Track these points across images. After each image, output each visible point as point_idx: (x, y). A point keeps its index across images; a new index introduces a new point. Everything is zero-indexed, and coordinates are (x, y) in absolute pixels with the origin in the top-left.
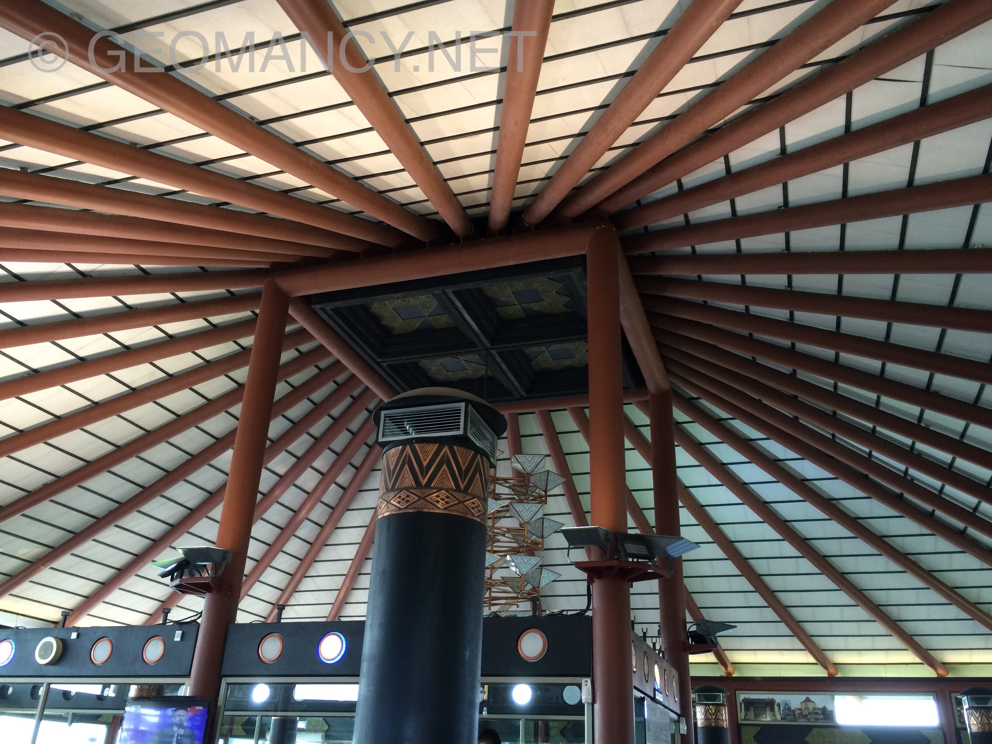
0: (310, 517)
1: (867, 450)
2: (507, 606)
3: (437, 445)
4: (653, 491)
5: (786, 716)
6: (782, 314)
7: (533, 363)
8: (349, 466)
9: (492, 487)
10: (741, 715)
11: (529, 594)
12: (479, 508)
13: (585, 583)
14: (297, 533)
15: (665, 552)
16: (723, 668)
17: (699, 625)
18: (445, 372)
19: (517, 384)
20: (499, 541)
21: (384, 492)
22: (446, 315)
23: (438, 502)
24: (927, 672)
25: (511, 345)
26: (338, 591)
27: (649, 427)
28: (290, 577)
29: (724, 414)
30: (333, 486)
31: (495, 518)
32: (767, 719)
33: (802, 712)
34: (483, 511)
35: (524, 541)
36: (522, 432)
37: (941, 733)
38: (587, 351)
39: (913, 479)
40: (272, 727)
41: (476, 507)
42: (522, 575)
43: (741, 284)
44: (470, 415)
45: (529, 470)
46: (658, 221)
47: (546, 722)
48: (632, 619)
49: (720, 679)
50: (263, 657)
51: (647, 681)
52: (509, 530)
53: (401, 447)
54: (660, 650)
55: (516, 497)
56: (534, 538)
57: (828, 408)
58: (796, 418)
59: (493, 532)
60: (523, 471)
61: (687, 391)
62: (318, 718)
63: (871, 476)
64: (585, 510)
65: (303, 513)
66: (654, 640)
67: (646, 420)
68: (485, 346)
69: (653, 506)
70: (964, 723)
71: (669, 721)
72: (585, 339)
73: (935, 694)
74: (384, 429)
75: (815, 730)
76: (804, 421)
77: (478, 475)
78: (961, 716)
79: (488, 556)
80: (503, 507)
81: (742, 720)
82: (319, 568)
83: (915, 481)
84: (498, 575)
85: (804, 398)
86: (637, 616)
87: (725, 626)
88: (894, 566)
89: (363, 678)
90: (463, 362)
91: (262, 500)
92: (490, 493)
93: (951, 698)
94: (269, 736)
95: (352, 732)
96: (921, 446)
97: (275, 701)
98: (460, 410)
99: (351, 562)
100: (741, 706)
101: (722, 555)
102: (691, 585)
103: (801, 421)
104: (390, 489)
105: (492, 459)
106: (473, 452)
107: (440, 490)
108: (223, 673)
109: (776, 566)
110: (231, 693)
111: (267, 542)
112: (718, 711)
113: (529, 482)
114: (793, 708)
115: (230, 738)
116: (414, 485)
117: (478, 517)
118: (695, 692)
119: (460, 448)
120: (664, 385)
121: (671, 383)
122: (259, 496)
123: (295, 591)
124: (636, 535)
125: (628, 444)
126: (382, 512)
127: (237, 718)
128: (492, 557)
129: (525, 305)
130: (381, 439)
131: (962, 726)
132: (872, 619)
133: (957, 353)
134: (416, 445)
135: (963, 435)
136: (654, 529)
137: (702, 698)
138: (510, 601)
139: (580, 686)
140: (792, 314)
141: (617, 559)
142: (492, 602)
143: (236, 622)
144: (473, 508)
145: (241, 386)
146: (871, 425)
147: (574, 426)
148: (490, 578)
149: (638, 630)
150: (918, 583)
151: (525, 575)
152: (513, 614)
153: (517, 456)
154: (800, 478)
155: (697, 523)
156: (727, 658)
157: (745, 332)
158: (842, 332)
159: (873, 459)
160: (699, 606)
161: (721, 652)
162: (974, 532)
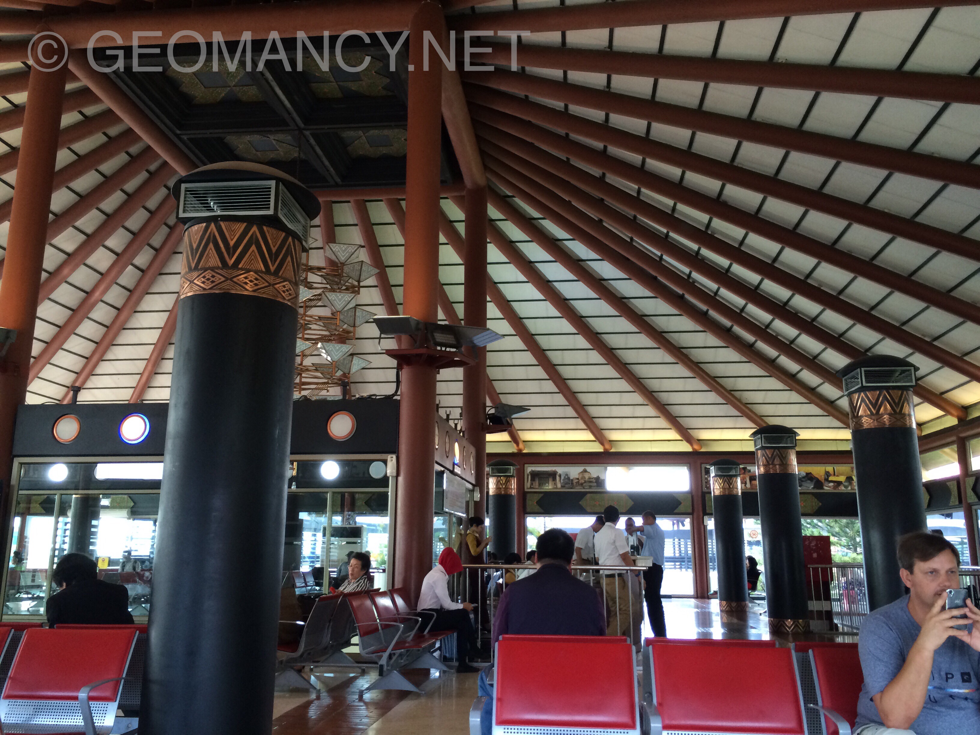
0: (105, 298)
1: (659, 254)
2: (318, 391)
3: (245, 224)
4: (463, 286)
5: (566, 484)
6: (598, 115)
7: (349, 148)
8: (147, 247)
9: (304, 276)
10: (528, 484)
11: (340, 380)
12: (290, 292)
13: (395, 370)
14: (90, 315)
15: (472, 342)
16: (515, 445)
17: (497, 408)
18: (254, 152)
19: (332, 169)
20: (310, 329)
21: (186, 272)
22: (254, 87)
23: (246, 283)
24: (685, 447)
25: (326, 127)
26: (139, 376)
27: (464, 223)
28: (85, 360)
29: (534, 213)
30: (130, 267)
31: (307, 307)
32: (549, 487)
33: (579, 481)
34: (295, 295)
35: (336, 330)
36: (336, 222)
37: (690, 496)
38: (406, 140)
39: (695, 281)
40: (73, 504)
41: (287, 291)
42: (333, 361)
43: (562, 80)
44: (281, 195)
45: (343, 259)
46: (485, 2)
47: (352, 495)
48: (437, 402)
49: (512, 455)
50: (59, 437)
51: (447, 457)
52: (320, 318)
53: (205, 224)
54: (461, 431)
55: (328, 286)
56: (345, 326)
57: (630, 212)
58: (601, 221)
59: (305, 320)
60: (337, 260)
61: (502, 188)
62: (123, 496)
63: (660, 278)
64: (397, 302)
65: (97, 294)
66: (456, 422)
67: (461, 216)
68: (297, 126)
69: (463, 300)
70: (709, 488)
71: (464, 491)
72: (404, 127)
73: (689, 465)
74: (185, 204)
75: (588, 496)
76: (607, 224)
77: (289, 259)
78: (708, 482)
79: (299, 342)
80: (315, 295)
81: (528, 488)
82: (117, 352)
83: (696, 284)
84: (308, 362)
85: (609, 201)
86: (443, 401)
87: (522, 409)
88: (669, 358)
89: (168, 457)
90: (274, 142)
91: (47, 280)
92: (302, 281)
93: (701, 467)
94: (70, 513)
95: (157, 507)
96: (706, 252)
97: (76, 480)
98: (270, 188)
99: (153, 346)
100: (528, 478)
101: (522, 346)
102: (492, 373)
103: (604, 224)
104: (193, 268)
105: (304, 243)
106: (284, 234)
107: (248, 271)
108: (14, 453)
109: (569, 358)
110: (25, 473)
111: (56, 323)
112: (508, 481)
113: (342, 272)
114: (571, 478)
115: (27, 516)
116: (220, 265)
117: (289, 300)
118: (489, 466)
119: (269, 229)
120: (481, 181)
121: (488, 179)
122: (44, 275)
123: (91, 374)
124: (446, 325)
125: (442, 239)
126: (185, 292)
127: (34, 497)
128: (303, 344)
129: (341, 83)
130: (182, 215)
131: (707, 491)
132: (645, 403)
133: (747, 165)
134: (222, 224)
135: (742, 243)
136: (463, 322)
137: (495, 471)
138: (320, 386)
139: (385, 462)
140: (607, 116)
141: (427, 347)
142: (303, 387)
143: (26, 404)
144: (284, 292)
145: (14, 150)
146: (665, 231)
147: (388, 217)
148: (301, 364)
149: (442, 413)
150: (686, 373)
151: (337, 362)
152: (324, 397)
153: (331, 245)
154: (598, 277)
155: (502, 317)
156: (519, 437)
157: (562, 132)
158: (651, 138)
159: (663, 263)
160: (498, 392)
161: (515, 432)
162: (738, 330)
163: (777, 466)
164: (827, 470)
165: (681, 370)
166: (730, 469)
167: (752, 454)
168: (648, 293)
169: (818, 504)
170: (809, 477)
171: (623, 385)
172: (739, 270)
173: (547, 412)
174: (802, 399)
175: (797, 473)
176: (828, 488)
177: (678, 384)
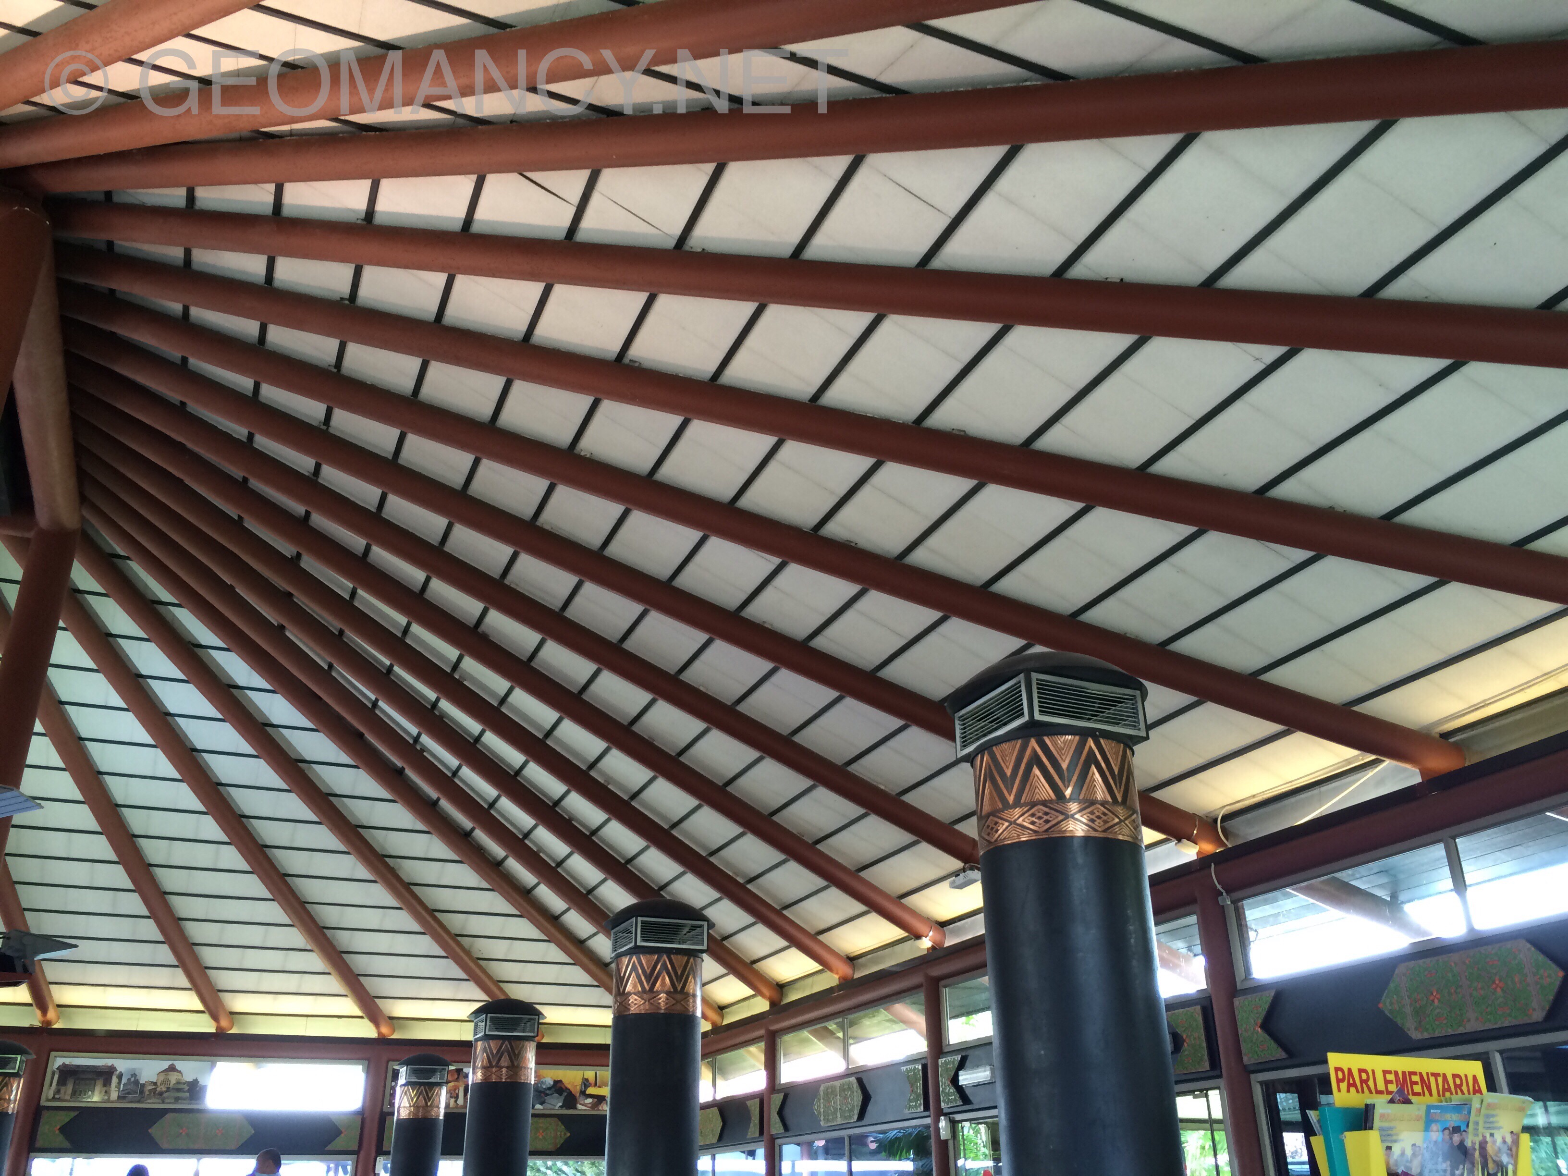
1: (373, 697)
5: (128, 1093)
6: (303, 462)
10: (48, 1092)
16: (38, 1013)
24: (365, 1030)
29: (163, 594)
32: (95, 1098)
33: (156, 1088)
37: (359, 1118)
39: (424, 749)
43: (251, 395)
46: (135, 241)
49: (27, 1031)
57: (333, 623)
58: (282, 628)
61: (107, 538)
63: (368, 736)
67: (16, 572)
75: (168, 1116)
76: (293, 634)
78: (392, 1094)
81: (48, 1100)
83: (425, 754)
85: (301, 599)
87: (54, 943)
88: (362, 872)
93: (385, 1069)
96: (447, 707)
100: (52, 1078)
101: (93, 825)
102: (20, 869)
103: (288, 634)
109: (181, 854)
114: (142, 1082)
120: (70, 520)
131: (388, 1110)
132: (309, 947)
135: (503, 700)
140: (318, 467)
146: (387, 662)
150: (388, 899)
155: (62, 765)
156: (51, 997)
157: (237, 473)
158: (383, 515)
159: (377, 712)
160: (24, 906)
161: (44, 987)
162: (481, 836)
163: (504, 1070)
164: (586, 1077)
165: (380, 894)
166: (433, 1072)
167: (466, 1046)
168: (345, 758)
169: (565, 1134)
170: (558, 1087)
171: (274, 911)
172: (493, 742)
173: (119, 951)
174: (563, 957)
175: (533, 1083)
176: (583, 1107)
177: (372, 919)
